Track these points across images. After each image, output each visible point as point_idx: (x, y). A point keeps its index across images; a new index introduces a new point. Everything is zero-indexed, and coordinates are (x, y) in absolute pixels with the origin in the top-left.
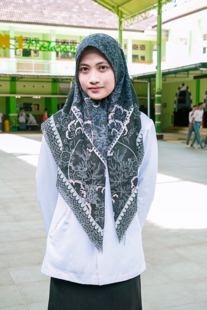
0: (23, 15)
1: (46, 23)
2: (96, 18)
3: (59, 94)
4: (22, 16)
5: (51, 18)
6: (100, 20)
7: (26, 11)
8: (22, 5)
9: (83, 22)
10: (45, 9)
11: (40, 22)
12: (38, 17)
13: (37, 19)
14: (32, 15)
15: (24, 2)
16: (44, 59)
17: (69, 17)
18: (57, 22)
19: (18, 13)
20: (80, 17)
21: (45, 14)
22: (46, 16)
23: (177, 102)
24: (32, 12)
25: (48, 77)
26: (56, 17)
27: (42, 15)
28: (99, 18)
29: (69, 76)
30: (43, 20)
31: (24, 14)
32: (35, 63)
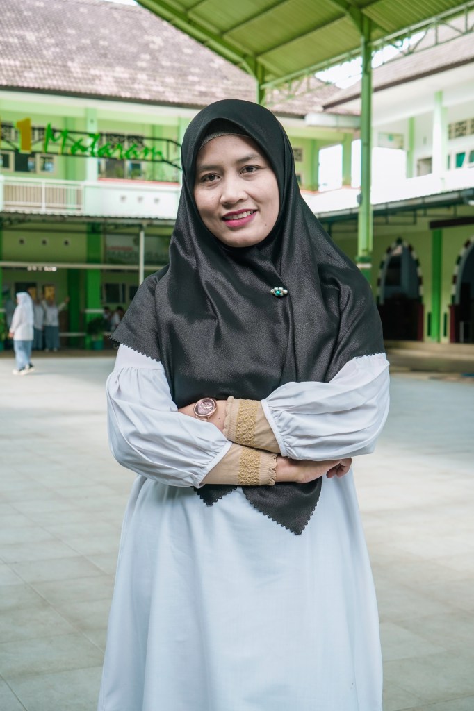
0: (22, 72)
1: (78, 90)
2: (193, 83)
3: (105, 262)
4: (20, 74)
5: (89, 79)
6: (203, 89)
7: (29, 62)
8: (17, 47)
9: (164, 92)
10: (72, 60)
11: (62, 89)
12: (57, 78)
13: (55, 82)
14: (43, 73)
15: (21, 41)
16: (67, 178)
17: (130, 79)
18: (103, 90)
19: (10, 66)
20: (154, 80)
21: (73, 70)
22: (75, 75)
23: (383, 282)
24: (42, 66)
25: (87, 220)
26: (99, 78)
27: (65, 74)
28: (199, 83)
29: (136, 218)
30: (70, 84)
31: (23, 69)
32: (48, 186)
